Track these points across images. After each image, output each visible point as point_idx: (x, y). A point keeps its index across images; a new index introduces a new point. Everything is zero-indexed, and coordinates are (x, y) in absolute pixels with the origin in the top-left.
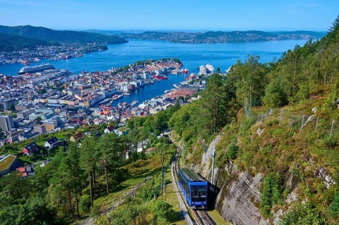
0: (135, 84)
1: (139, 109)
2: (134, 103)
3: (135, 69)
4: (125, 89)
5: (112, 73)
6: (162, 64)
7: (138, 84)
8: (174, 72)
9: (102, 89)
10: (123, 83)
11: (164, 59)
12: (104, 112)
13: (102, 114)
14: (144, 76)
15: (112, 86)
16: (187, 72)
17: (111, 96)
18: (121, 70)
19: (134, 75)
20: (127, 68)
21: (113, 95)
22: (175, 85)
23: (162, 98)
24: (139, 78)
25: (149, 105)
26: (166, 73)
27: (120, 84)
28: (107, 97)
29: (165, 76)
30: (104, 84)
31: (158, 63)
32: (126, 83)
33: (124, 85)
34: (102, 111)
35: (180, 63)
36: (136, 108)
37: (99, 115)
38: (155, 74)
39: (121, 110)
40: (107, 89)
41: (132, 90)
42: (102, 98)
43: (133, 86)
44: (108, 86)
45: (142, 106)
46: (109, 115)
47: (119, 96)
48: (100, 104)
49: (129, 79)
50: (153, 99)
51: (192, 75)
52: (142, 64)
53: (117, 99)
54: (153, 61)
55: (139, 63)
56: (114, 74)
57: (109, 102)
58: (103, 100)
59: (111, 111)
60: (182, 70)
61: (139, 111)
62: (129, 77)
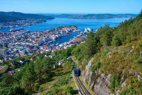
0: (58, 36)
1: (59, 47)
2: (57, 44)
3: (58, 30)
4: (54, 38)
5: (48, 32)
6: (69, 28)
7: (59, 36)
8: (74, 31)
9: (44, 38)
10: (53, 36)
11: (70, 26)
13: (44, 49)
14: (62, 33)
15: (48, 37)
16: (79, 31)
17: (47, 41)
18: (52, 30)
19: (57, 33)
20: (54, 29)
21: (49, 41)
22: (74, 37)
23: (69, 42)
24: (59, 34)
25: (64, 45)
26: (71, 31)
27: (52, 36)
28: (46, 42)
29: (70, 33)
30: (45, 36)
31: (67, 27)
32: (54, 36)
33: (53, 37)
34: (44, 47)
35: (76, 27)
37: (43, 49)
38: (66, 32)
39: (52, 47)
41: (56, 39)
42: (44, 42)
43: (57, 37)
44: (46, 37)
45: (61, 45)
46: (47, 49)
48: (43, 45)
49: (55, 34)
50: (65, 43)
51: (81, 32)
52: (61, 28)
54: (65, 27)
55: (59, 27)
56: (49, 32)
57: (47, 44)
58: (44, 43)
59: (48, 48)
60: (77, 30)
61: (59, 48)
62: (55, 33)
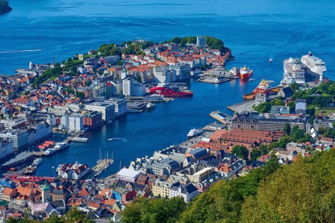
0: (102, 110)
1: (121, 183)
2: (102, 165)
3: (97, 67)
4: (74, 125)
5: (32, 80)
6: (173, 53)
7: (110, 111)
8: (211, 78)
9: (9, 123)
10: (65, 108)
11: (177, 41)
12: (21, 190)
13: (15, 195)
14: (126, 87)
15: (34, 116)
16: (246, 77)
17: (34, 146)
18: (57, 71)
19: (96, 86)
20: (73, 65)
21: (41, 141)
22: (215, 115)
23: (183, 151)
24: (110, 93)
25: (149, 171)
26: (185, 78)
27: (59, 110)
28: (21, 149)
29: (184, 89)
30: (12, 112)
31: (162, 50)
32: (75, 107)
33: (69, 113)
34: (13, 186)
35: (224, 51)
36: (110, 180)
37: (7, 198)
38: (155, 81)
39: (67, 184)
40: (22, 126)
41: (93, 127)
42: (10, 150)
43: (97, 116)
44: (23, 115)
45: (128, 173)
46: (35, 197)
47: (58, 146)
48: (7, 169)
49: (81, 96)
50: (157, 155)
51: (263, 85)
52: (117, 53)
53: (52, 154)
54: (148, 45)
55: (108, 50)
56: (37, 82)
57: (29, 161)
58: (12, 156)
59: (42, 188)
60: (233, 71)
61: (121, 190)
62: (81, 89)
